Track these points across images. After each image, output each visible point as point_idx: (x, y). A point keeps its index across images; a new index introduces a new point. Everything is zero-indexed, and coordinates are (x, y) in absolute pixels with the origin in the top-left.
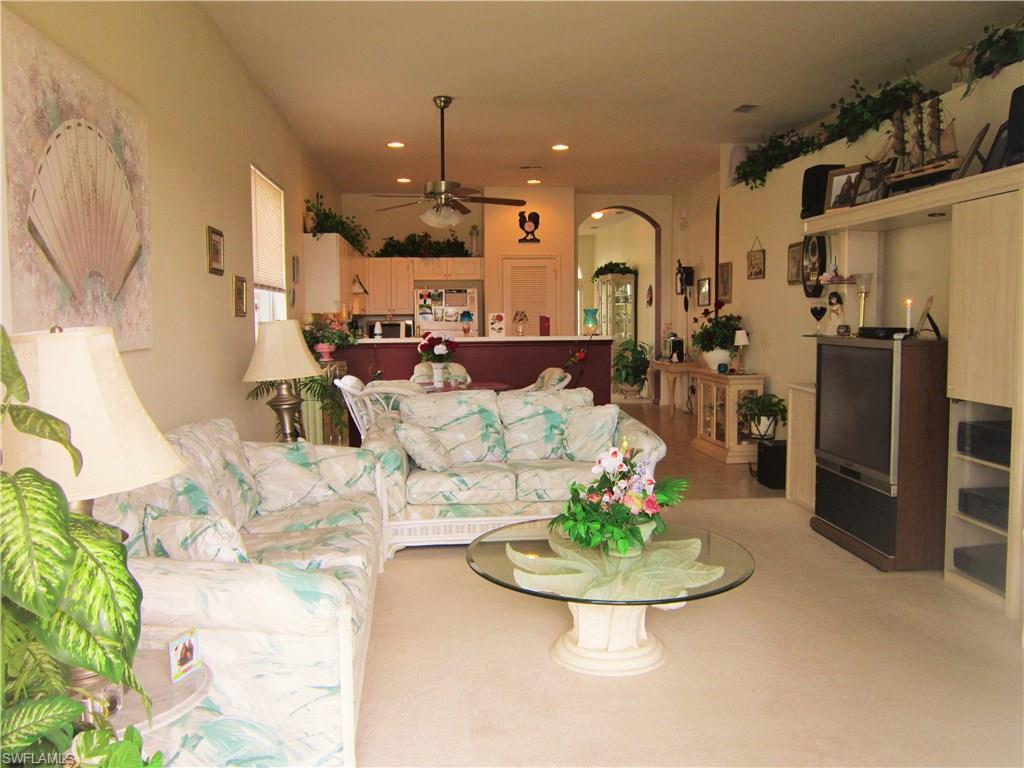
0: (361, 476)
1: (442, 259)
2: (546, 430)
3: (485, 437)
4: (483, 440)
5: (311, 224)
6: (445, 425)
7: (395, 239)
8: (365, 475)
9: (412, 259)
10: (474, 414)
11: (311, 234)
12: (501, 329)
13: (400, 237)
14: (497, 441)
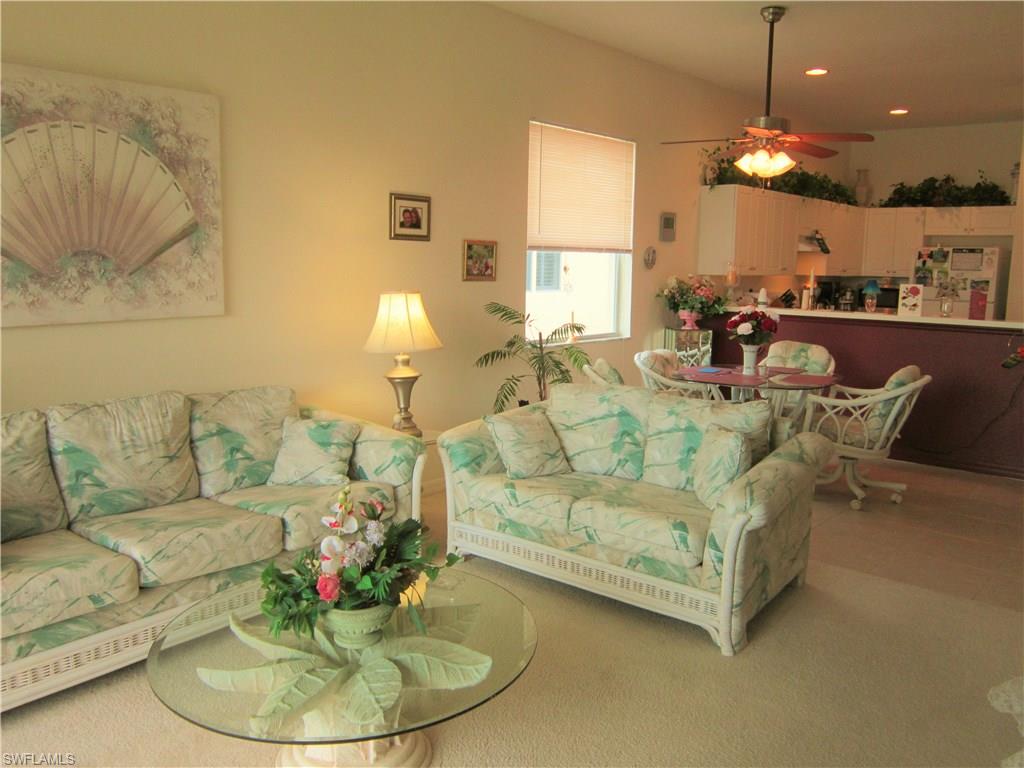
0: (388, 467)
1: (963, 208)
2: (681, 453)
3: (616, 447)
4: (614, 450)
5: (710, 175)
6: (577, 425)
7: (908, 184)
8: (393, 466)
9: (923, 208)
10: (613, 416)
11: (709, 187)
12: (915, 305)
13: (915, 180)
14: (631, 455)
